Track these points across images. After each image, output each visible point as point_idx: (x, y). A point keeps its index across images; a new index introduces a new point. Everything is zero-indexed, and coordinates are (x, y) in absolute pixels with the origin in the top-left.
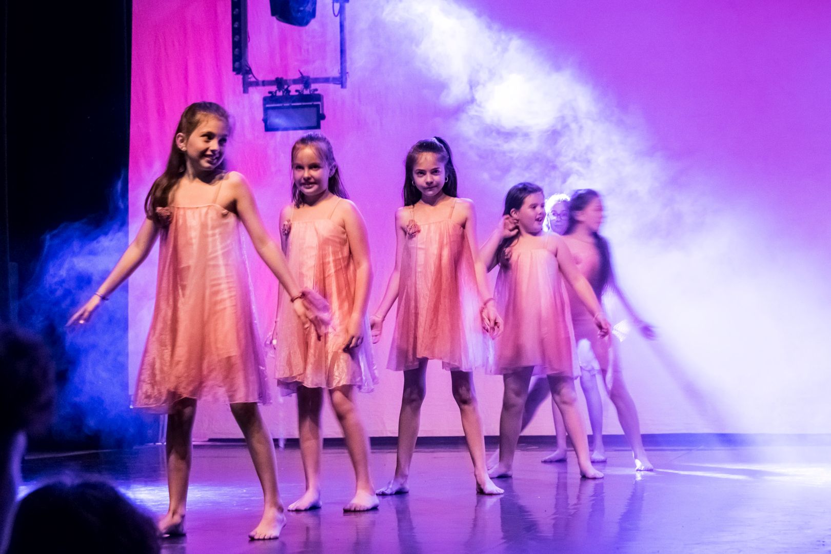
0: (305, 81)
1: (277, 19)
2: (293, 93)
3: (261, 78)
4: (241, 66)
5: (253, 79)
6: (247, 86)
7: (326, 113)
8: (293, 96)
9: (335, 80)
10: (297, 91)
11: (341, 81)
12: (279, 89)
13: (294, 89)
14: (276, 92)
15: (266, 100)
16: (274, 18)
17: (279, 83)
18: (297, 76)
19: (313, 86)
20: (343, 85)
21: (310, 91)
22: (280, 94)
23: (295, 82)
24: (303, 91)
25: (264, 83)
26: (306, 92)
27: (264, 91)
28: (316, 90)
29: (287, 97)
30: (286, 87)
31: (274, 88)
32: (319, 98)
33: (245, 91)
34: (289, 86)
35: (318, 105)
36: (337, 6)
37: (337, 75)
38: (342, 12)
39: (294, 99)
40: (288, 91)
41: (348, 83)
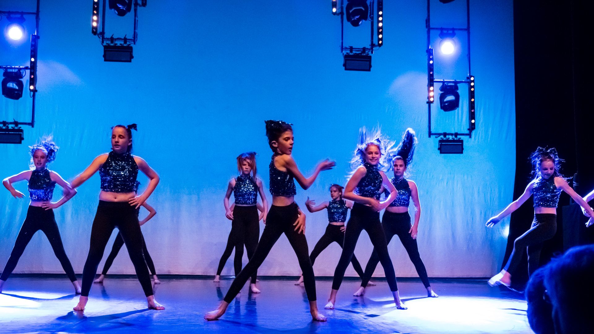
0: (16, 123)
1: (5, 97)
7: (24, 137)
9: (29, 124)
10: (12, 127)
11: (32, 124)
13: (10, 127)
14: (2, 127)
16: (3, 96)
17: (4, 123)
18: (12, 121)
19: (19, 126)
20: (33, 126)
21: (18, 128)
22: (4, 128)
23: (11, 123)
24: (14, 128)
26: (16, 128)
28: (21, 127)
29: (7, 130)
30: (7, 125)
32: (22, 131)
34: (8, 125)
35: (21, 134)
36: (32, 93)
37: (30, 121)
38: (34, 96)
39: (11, 130)
40: (8, 127)
41: (35, 125)
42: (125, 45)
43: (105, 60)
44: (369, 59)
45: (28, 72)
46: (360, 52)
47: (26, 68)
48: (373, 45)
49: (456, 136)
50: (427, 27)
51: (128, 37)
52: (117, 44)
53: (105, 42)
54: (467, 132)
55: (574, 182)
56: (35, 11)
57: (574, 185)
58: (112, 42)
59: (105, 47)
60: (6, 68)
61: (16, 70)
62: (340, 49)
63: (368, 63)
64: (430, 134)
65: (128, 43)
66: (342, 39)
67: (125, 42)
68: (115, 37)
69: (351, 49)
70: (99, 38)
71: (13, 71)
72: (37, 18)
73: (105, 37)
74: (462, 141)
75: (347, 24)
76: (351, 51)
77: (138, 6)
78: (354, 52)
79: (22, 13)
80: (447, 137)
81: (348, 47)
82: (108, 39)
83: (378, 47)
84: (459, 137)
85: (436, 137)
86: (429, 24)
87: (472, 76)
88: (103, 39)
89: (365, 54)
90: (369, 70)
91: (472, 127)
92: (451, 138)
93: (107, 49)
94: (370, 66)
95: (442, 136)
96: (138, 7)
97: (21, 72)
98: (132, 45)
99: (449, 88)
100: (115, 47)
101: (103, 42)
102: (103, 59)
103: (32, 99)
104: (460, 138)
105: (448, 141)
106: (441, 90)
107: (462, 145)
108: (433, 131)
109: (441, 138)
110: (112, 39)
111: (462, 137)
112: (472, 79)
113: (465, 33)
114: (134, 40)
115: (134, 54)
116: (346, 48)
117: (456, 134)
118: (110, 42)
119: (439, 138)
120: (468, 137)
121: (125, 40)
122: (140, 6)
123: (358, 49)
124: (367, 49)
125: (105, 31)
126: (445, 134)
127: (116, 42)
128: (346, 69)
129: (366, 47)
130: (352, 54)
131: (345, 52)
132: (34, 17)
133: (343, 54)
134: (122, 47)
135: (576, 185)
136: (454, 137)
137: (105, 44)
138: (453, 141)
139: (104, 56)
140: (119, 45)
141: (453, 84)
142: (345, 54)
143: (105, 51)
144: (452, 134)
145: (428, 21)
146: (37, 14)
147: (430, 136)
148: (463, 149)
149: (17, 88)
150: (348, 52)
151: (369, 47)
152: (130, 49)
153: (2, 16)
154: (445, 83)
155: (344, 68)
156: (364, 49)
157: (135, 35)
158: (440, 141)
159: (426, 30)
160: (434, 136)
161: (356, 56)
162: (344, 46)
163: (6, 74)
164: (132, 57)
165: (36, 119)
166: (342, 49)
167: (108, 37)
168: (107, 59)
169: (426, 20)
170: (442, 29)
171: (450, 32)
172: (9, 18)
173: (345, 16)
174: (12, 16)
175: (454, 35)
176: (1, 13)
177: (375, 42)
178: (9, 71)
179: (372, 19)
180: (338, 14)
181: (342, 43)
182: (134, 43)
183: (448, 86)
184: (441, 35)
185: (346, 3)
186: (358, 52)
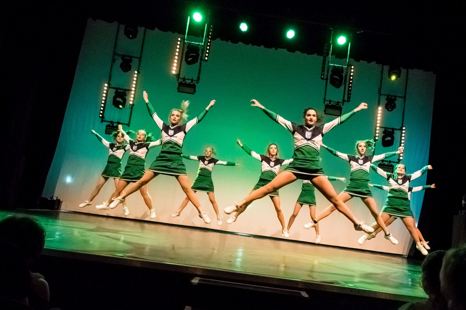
2: (115, 125)
3: (107, 120)
4: (102, 116)
5: (104, 120)
8: (115, 126)
9: (126, 124)
15: (107, 126)
16: (113, 106)
17: (112, 122)
18: (117, 121)
22: (111, 125)
23: (116, 123)
25: (107, 122)
27: (107, 124)
31: (110, 123)
33: (102, 122)
36: (131, 106)
37: (128, 123)
38: (132, 108)
40: (113, 125)
41: (130, 126)
43: (178, 91)
44: (341, 109)
46: (335, 104)
48: (344, 101)
50: (379, 93)
51: (194, 79)
52: (187, 82)
54: (397, 161)
55: (463, 201)
56: (139, 56)
57: (463, 202)
58: (184, 81)
59: (179, 83)
60: (117, 89)
61: (123, 91)
62: (323, 101)
63: (340, 111)
65: (193, 83)
66: (325, 94)
67: (192, 82)
68: (186, 78)
69: (330, 101)
70: (176, 77)
71: (121, 91)
72: (140, 61)
75: (329, 86)
76: (330, 103)
77: (202, 61)
78: (332, 104)
79: (131, 57)
80: (384, 162)
81: (328, 100)
83: (347, 102)
86: (380, 92)
87: (404, 127)
88: (179, 78)
89: (338, 106)
92: (386, 163)
95: (381, 162)
97: (126, 93)
99: (388, 132)
100: (185, 84)
102: (177, 91)
103: (130, 110)
104: (392, 164)
105: (384, 165)
106: (383, 133)
109: (380, 163)
110: (184, 79)
112: (404, 128)
113: (402, 100)
114: (198, 81)
115: (197, 89)
116: (327, 101)
117: (390, 162)
118: (182, 81)
121: (192, 80)
122: (204, 61)
123: (334, 102)
124: (340, 103)
125: (181, 74)
129: (340, 102)
130: (330, 105)
132: (138, 60)
133: (325, 104)
135: (464, 203)
136: (388, 163)
137: (179, 81)
138: (387, 165)
139: (178, 89)
140: (188, 83)
141: (391, 130)
142: (326, 104)
143: (179, 86)
145: (380, 90)
146: (140, 58)
149: (122, 101)
150: (328, 103)
151: (341, 102)
152: (194, 86)
153: (119, 57)
154: (387, 129)
155: (324, 113)
156: (338, 102)
157: (199, 78)
161: (333, 106)
162: (326, 99)
163: (116, 93)
164: (195, 91)
165: (131, 122)
167: (182, 78)
168: (179, 91)
169: (379, 89)
170: (388, 96)
171: (393, 98)
172: (123, 59)
173: (329, 81)
174: (125, 58)
175: (395, 99)
176: (118, 55)
177: (346, 99)
178: (119, 91)
179: (345, 84)
180: (324, 80)
181: (325, 98)
182: (197, 83)
183: (388, 131)
184: (387, 99)
185: (330, 73)
186: (334, 104)
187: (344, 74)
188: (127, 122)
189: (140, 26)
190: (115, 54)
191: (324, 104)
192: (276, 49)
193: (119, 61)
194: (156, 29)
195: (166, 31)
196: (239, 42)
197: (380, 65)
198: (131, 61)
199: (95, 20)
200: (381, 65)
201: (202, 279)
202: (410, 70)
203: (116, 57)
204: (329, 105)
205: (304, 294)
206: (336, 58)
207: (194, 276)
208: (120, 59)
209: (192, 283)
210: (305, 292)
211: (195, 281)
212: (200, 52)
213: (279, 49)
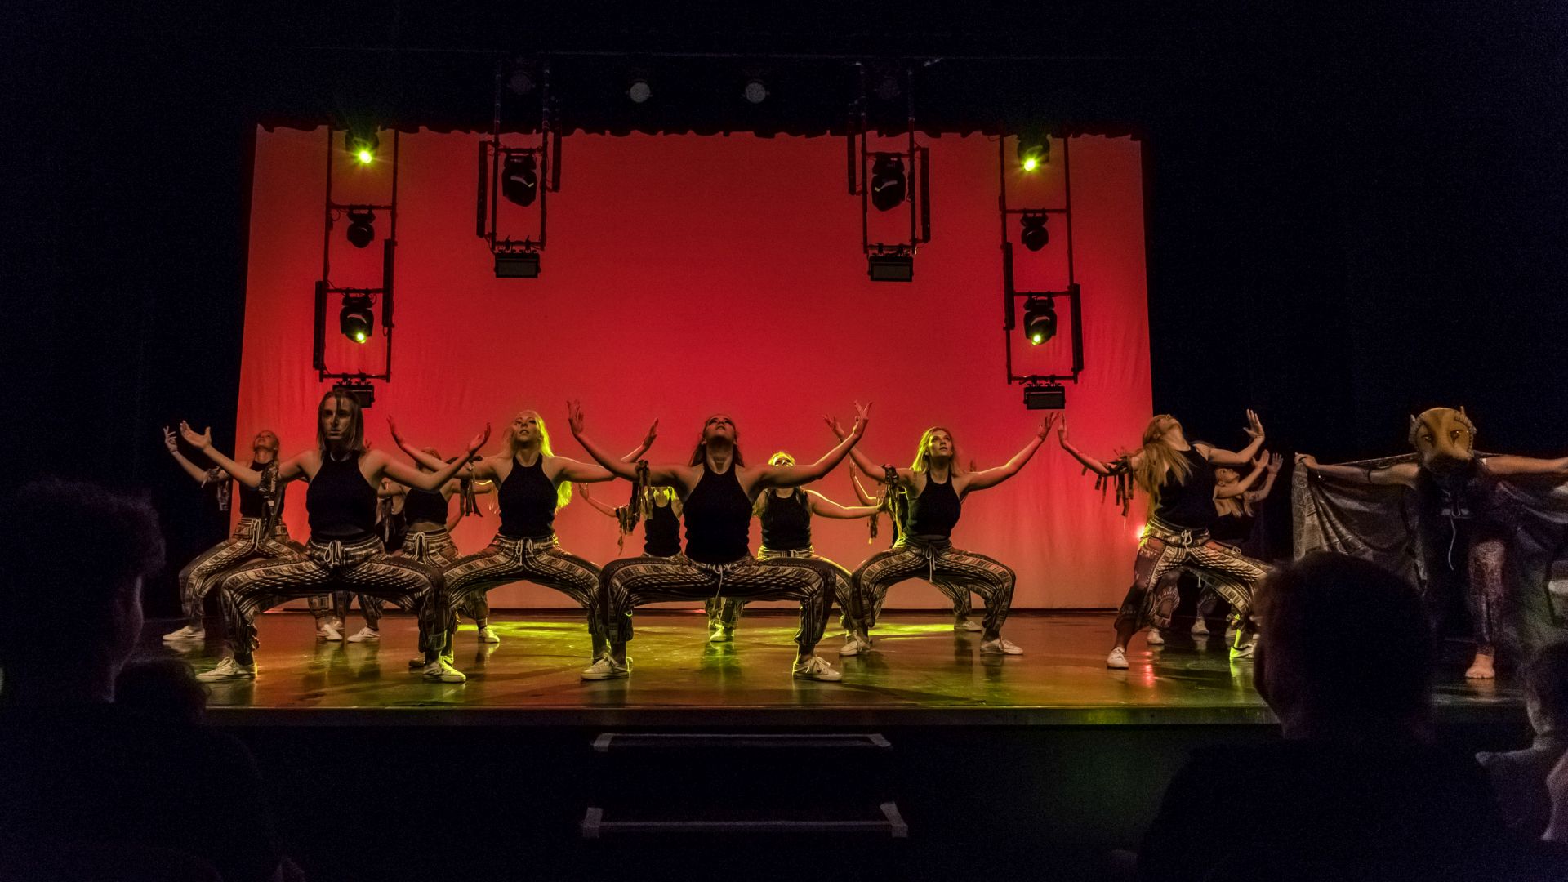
0: (363, 376)
1: (346, 336)
2: (354, 383)
3: (332, 373)
4: (319, 363)
5: (327, 373)
6: (322, 377)
7: (375, 398)
9: (382, 377)
10: (356, 382)
11: (387, 377)
12: (344, 380)
13: (354, 381)
14: (341, 382)
16: (343, 335)
17: (345, 376)
18: (357, 373)
19: (368, 380)
20: (388, 381)
21: (366, 383)
22: (344, 384)
23: (356, 376)
24: (360, 383)
25: (334, 376)
26: (363, 384)
27: (333, 382)
28: (369, 382)
29: (350, 386)
30: (349, 379)
31: (341, 380)
32: (372, 388)
33: (321, 380)
34: (351, 379)
35: (370, 393)
38: (389, 334)
39: (354, 387)
40: (350, 382)
41: (391, 379)
42: (528, 252)
43: (498, 276)
44: (908, 261)
45: (380, 297)
46: (894, 252)
47: (377, 291)
48: (914, 241)
49: (1053, 382)
50: (1000, 209)
51: (532, 240)
52: (515, 251)
53: (496, 247)
54: (1072, 374)
56: (389, 203)
58: (508, 248)
59: (497, 255)
60: (348, 291)
61: (363, 294)
62: (862, 247)
63: (908, 268)
64: (1010, 378)
65: (532, 249)
66: (865, 233)
67: (528, 248)
68: (512, 240)
69: (881, 247)
70: (489, 242)
71: (359, 295)
72: (394, 216)
73: (497, 240)
74: (1062, 389)
75: (873, 209)
76: (881, 251)
77: (547, 191)
78: (885, 252)
79: (371, 207)
80: (1038, 382)
81: (874, 244)
82: (500, 243)
83: (922, 243)
84: (1057, 382)
85: (1020, 384)
86: (1004, 205)
88: (495, 243)
89: (902, 255)
90: (910, 280)
91: (1078, 365)
92: (1044, 384)
93: (500, 258)
94: (911, 273)
95: (1030, 382)
96: (548, 193)
97: (369, 297)
98: (538, 252)
99: (1037, 304)
100: (512, 255)
101: (493, 249)
102: (494, 274)
103: (386, 338)
104: (1060, 384)
105: (1039, 388)
106: (1027, 309)
107: (1063, 395)
108: (1015, 374)
109: (1028, 385)
110: (507, 244)
111: (1063, 383)
113: (1062, 218)
114: (542, 243)
115: (542, 264)
116: (872, 247)
117: (1053, 378)
118: (504, 248)
119: (1025, 385)
120: (1073, 381)
121: (528, 244)
122: (550, 191)
123: (891, 248)
124: (906, 247)
125: (497, 231)
126: (1034, 378)
127: (514, 248)
128: (872, 279)
129: (905, 243)
130: (882, 255)
131: (871, 252)
132: (389, 212)
133: (868, 255)
134: (522, 255)
136: (1049, 382)
137: (496, 251)
138: (1049, 388)
139: (496, 270)
140: (518, 251)
141: (1046, 298)
142: (870, 255)
143: (497, 262)
144: (1045, 378)
145: (1002, 199)
146: (393, 205)
147: (1010, 383)
148: (1064, 401)
149: (364, 322)
150: (876, 252)
151: (909, 244)
152: (535, 258)
153: (342, 213)
154: (1033, 296)
155: (869, 277)
156: (901, 247)
157: (543, 236)
158: (1026, 390)
159: (1000, 213)
160: (1017, 382)
161: (889, 258)
162: (870, 242)
163: (346, 301)
164: (538, 270)
165: (391, 370)
166: (866, 247)
167: (501, 241)
168: (500, 274)
169: (1000, 197)
170: (1025, 211)
171: (1039, 215)
172: (351, 216)
173: (870, 197)
174: (355, 212)
175: (1044, 219)
176: (338, 207)
177: (919, 234)
178: (352, 295)
179: (913, 198)
180: (858, 194)
181: (865, 238)
182: (542, 249)
183: (1037, 301)
184: (1025, 220)
185: (871, 176)
186: (891, 252)
187: (906, 173)
188: (384, 373)
189: (383, 129)
190: (330, 206)
191: (866, 255)
192: (726, 134)
193: (343, 223)
194: (423, 128)
195: (448, 131)
196: (632, 132)
197: (993, 137)
198: (371, 217)
199: (272, 131)
200: (998, 136)
201: (618, 735)
202: (1070, 139)
203: (334, 213)
204: (880, 255)
205: (879, 741)
206: (880, 135)
207: (597, 731)
208: (344, 215)
209: (595, 751)
210: (879, 735)
211: (602, 743)
212: (538, 172)
213: (734, 134)
